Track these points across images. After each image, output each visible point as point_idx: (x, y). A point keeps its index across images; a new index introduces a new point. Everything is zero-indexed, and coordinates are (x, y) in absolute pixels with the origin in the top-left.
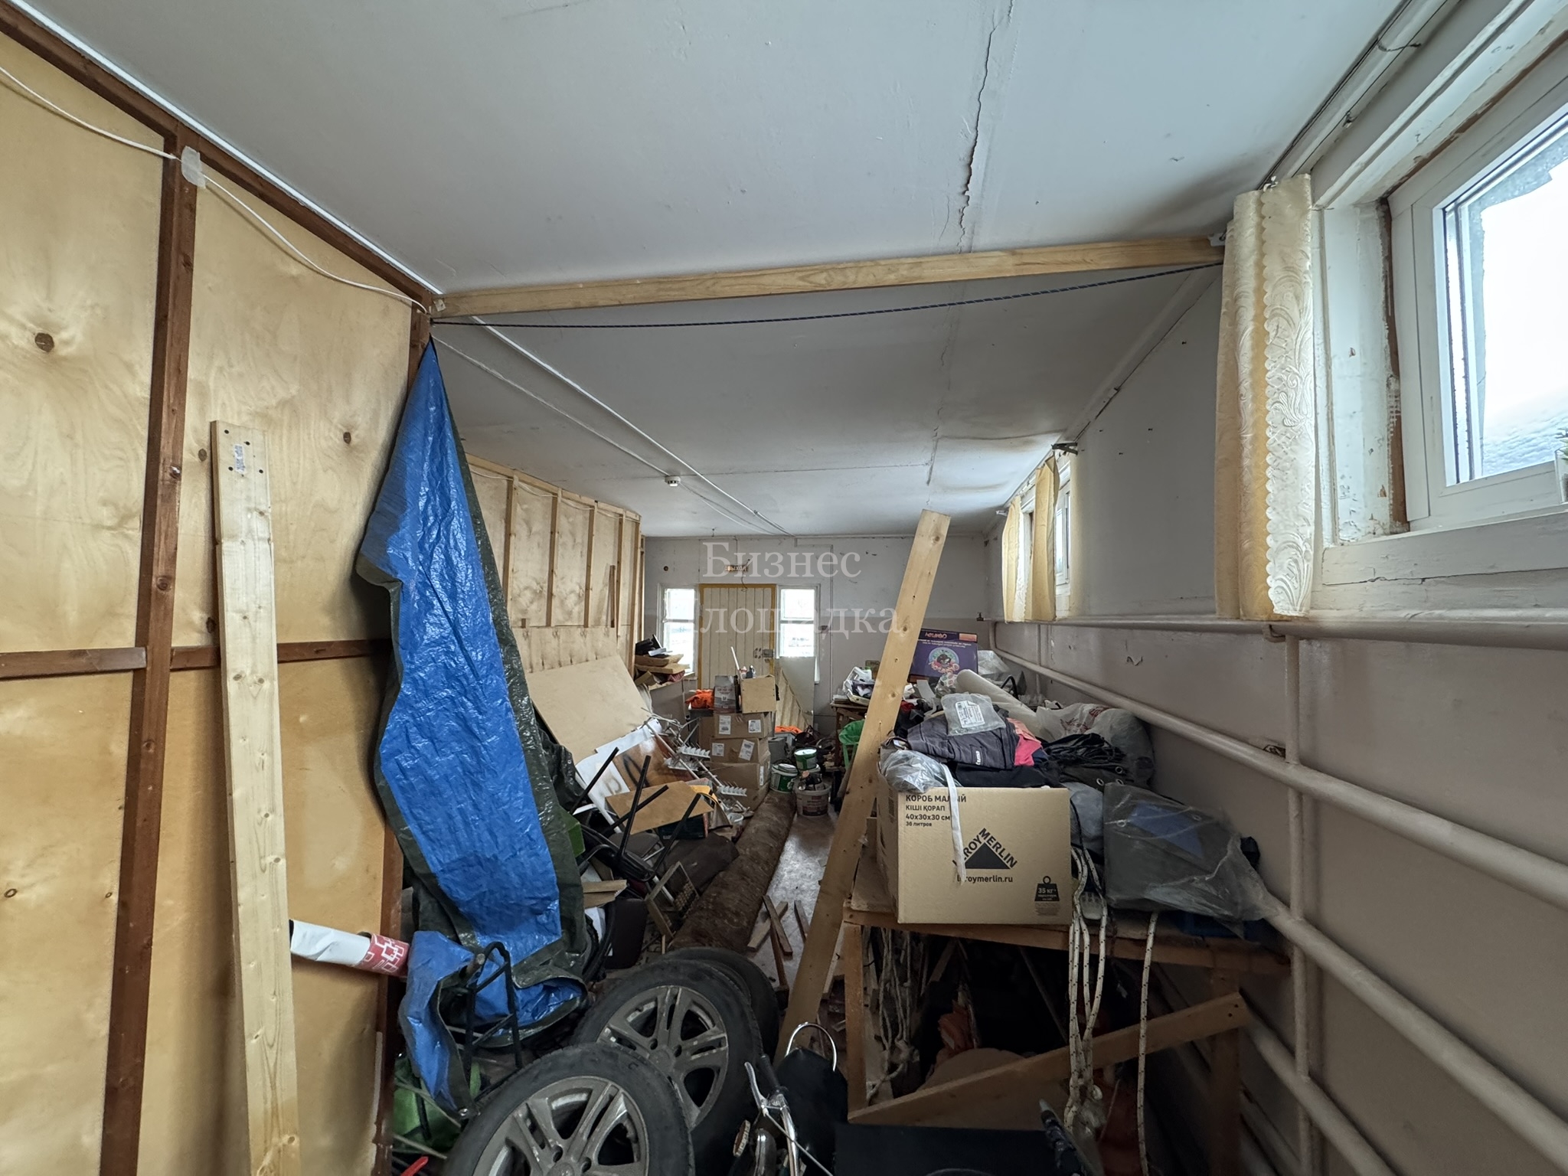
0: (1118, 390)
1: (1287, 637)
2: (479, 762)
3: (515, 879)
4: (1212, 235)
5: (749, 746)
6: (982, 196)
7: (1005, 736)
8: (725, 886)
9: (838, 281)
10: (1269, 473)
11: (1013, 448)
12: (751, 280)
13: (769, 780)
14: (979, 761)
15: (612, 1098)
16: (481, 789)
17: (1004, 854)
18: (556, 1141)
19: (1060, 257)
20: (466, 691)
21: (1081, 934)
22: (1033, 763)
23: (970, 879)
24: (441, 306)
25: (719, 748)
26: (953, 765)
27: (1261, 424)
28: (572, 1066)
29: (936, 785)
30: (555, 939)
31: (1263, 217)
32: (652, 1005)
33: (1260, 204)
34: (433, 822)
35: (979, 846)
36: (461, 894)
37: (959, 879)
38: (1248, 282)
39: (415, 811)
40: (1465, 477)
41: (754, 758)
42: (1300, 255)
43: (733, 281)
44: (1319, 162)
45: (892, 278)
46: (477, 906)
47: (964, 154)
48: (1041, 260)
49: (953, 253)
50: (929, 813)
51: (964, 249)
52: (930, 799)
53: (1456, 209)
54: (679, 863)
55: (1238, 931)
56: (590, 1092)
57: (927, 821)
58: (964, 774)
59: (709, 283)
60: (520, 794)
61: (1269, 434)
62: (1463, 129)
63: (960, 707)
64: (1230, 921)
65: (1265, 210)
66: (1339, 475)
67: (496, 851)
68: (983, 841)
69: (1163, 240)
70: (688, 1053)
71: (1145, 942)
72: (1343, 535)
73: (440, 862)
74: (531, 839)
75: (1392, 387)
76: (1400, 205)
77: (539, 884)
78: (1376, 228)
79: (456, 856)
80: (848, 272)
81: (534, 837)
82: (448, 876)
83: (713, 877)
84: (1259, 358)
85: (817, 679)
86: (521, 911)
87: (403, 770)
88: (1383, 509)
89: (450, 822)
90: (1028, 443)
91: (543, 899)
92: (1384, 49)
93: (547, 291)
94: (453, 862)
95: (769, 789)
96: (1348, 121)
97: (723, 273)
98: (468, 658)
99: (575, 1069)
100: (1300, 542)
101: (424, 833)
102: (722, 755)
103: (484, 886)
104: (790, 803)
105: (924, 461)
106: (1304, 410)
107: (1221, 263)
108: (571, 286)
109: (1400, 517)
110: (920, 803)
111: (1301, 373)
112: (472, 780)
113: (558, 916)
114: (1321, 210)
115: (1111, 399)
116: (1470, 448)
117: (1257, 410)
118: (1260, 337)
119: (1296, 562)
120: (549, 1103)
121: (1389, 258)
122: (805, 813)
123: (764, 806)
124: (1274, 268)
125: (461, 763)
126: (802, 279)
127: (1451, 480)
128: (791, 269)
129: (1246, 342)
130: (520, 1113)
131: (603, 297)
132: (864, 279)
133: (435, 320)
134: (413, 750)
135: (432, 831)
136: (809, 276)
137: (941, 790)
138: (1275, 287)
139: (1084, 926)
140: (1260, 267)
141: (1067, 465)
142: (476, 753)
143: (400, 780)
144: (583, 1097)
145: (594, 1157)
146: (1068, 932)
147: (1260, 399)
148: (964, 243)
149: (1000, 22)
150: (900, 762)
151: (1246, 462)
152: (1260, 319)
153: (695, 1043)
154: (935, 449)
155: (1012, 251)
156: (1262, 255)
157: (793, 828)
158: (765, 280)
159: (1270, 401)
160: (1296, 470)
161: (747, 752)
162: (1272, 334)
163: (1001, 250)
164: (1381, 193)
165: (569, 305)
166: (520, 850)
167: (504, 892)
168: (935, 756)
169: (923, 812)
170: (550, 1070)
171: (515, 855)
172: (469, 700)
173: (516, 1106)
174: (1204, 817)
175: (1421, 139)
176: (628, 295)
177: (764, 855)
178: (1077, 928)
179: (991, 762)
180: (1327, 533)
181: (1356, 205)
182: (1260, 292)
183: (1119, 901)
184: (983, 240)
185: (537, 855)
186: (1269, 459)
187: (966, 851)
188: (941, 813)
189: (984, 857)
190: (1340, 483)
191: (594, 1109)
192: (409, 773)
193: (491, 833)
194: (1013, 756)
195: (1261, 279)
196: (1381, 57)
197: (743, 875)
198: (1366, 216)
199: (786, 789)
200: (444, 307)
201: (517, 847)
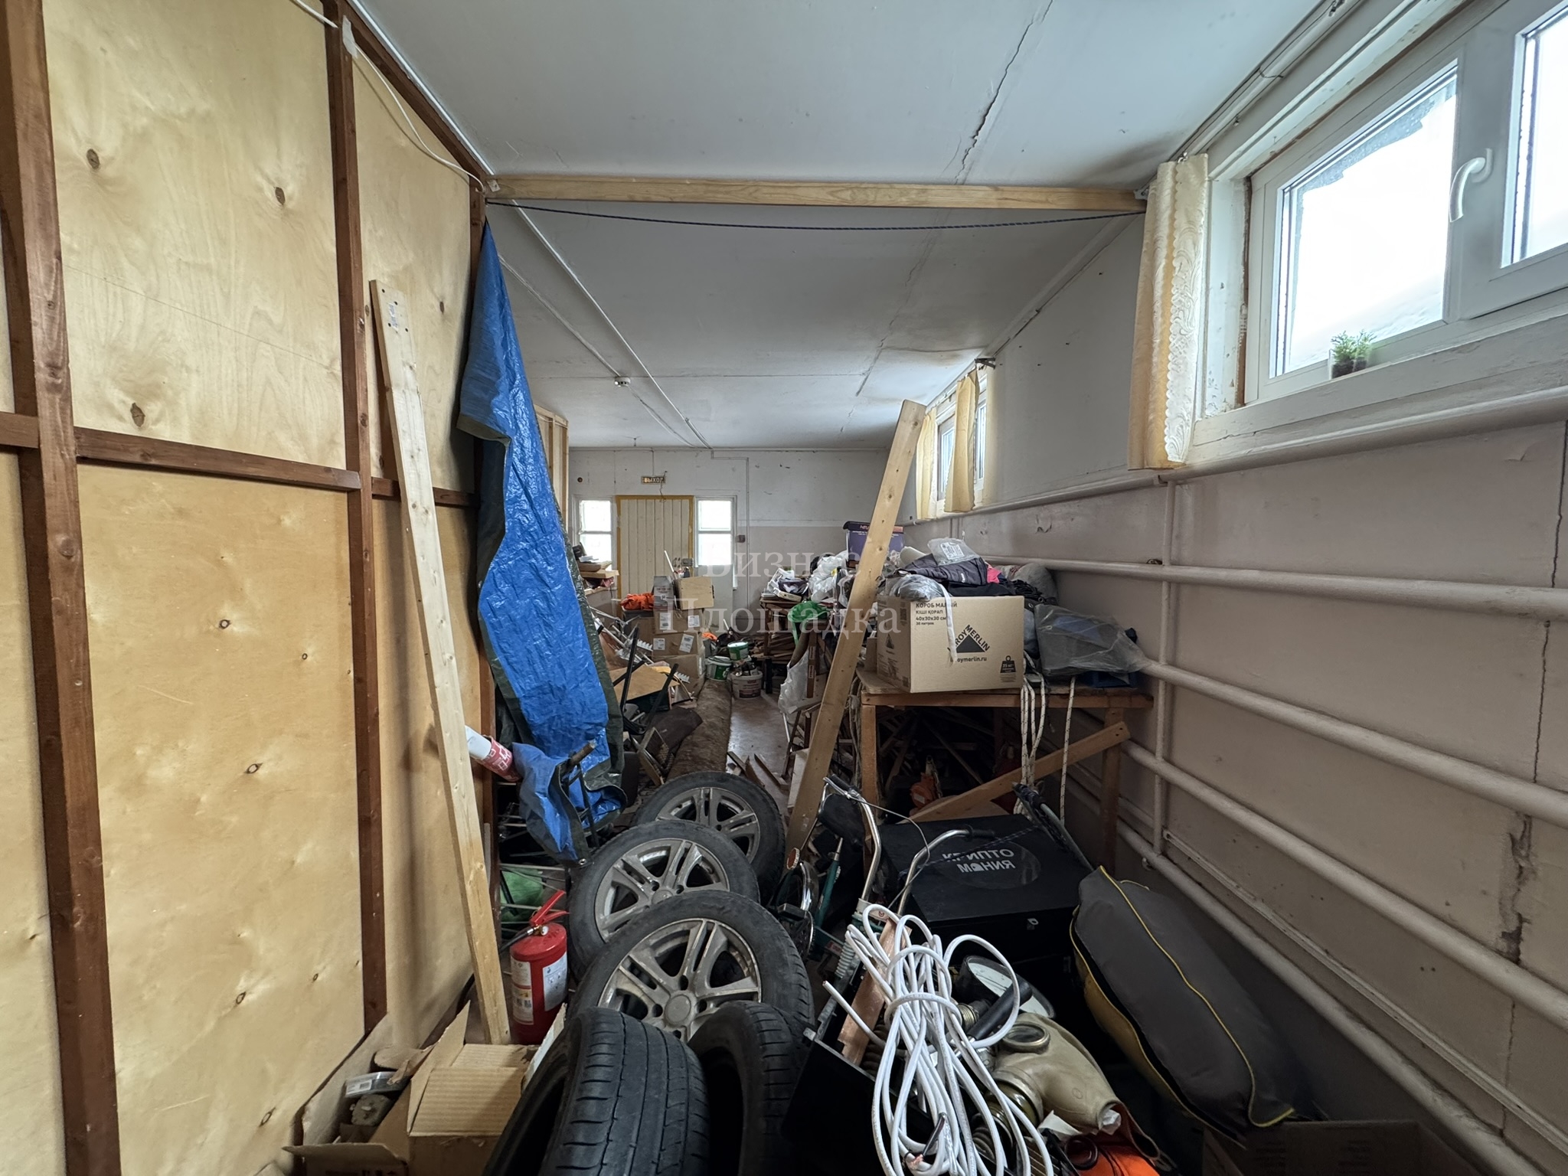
0: (1038, 311)
1: (1169, 483)
2: (549, 606)
3: (578, 707)
4: (1137, 190)
5: (688, 640)
6: (986, 141)
7: (979, 563)
8: (695, 745)
9: (861, 198)
10: (1170, 366)
11: (941, 361)
12: (788, 191)
13: (705, 670)
14: (964, 580)
15: (687, 851)
16: (552, 629)
17: (982, 642)
18: (651, 878)
19: (1030, 196)
20: (536, 545)
21: (1029, 694)
22: (998, 581)
23: (959, 660)
24: (495, 187)
25: (660, 643)
26: (946, 583)
27: (1166, 332)
28: (650, 833)
29: (937, 596)
30: (604, 759)
31: (1176, 182)
32: (689, 803)
33: (1175, 172)
34: (516, 656)
35: (965, 637)
36: (536, 718)
37: (952, 661)
38: (1164, 230)
39: (503, 645)
40: (1279, 373)
41: (694, 650)
42: (1198, 213)
43: (772, 190)
44: (1213, 145)
45: (903, 201)
46: (546, 730)
47: (983, 107)
48: (1016, 196)
49: (949, 184)
50: (932, 616)
51: (959, 182)
52: (933, 606)
53: (1290, 191)
54: (654, 729)
55: (1126, 680)
56: (668, 849)
57: (931, 621)
58: (953, 590)
59: (752, 190)
60: (580, 635)
61: (1171, 339)
62: (1299, 137)
63: (944, 546)
64: (1121, 673)
65: (1177, 178)
66: (1208, 372)
67: (564, 682)
68: (968, 633)
69: (1102, 190)
70: (726, 829)
71: (1068, 695)
72: (1208, 412)
73: (522, 689)
74: (589, 674)
75: (1244, 312)
76: (1258, 183)
77: (594, 711)
78: (1242, 198)
79: (535, 684)
80: (869, 192)
81: (591, 672)
82: (527, 701)
83: (682, 741)
84: (1168, 286)
85: (735, 585)
86: (579, 735)
87: (493, 610)
88: (1231, 394)
89: (529, 656)
90: (955, 357)
91: (597, 725)
92: (1263, 76)
93: (602, 182)
94: (533, 689)
95: (706, 679)
96: (1237, 122)
97: (764, 181)
98: (537, 516)
99: (653, 835)
100: (1185, 414)
101: (509, 664)
102: (663, 649)
103: (554, 711)
104: (726, 687)
105: (862, 371)
106: (1193, 324)
107: (1145, 212)
108: (625, 180)
109: (1241, 400)
110: (926, 608)
111: (1193, 298)
112: (544, 621)
113: (606, 741)
114: (1211, 181)
115: (1031, 320)
116: (1284, 354)
117: (1164, 322)
118: (1170, 269)
119: (1182, 426)
120: (641, 858)
121: (1248, 221)
122: (742, 696)
123: (706, 690)
124: (1181, 220)
125: (535, 606)
126: (832, 193)
127: (1272, 375)
128: (823, 184)
129: (1160, 273)
130: (619, 865)
131: (655, 194)
132: (882, 199)
133: (489, 200)
134: (499, 593)
135: (516, 662)
136: (837, 191)
137: (940, 600)
138: (1180, 236)
139: (1030, 688)
140: (1172, 219)
141: (985, 377)
142: (546, 598)
143: (490, 618)
144: (663, 853)
145: (684, 884)
146: (1020, 694)
147: (1166, 315)
148: (961, 177)
149: (1037, 19)
150: (910, 581)
151: (1155, 360)
152: (1170, 258)
153: (731, 821)
154: (876, 359)
155: (995, 187)
156: (1174, 210)
157: (733, 708)
158: (800, 192)
159: (1173, 317)
160: (1186, 364)
161: (687, 645)
162: (1177, 269)
163: (987, 185)
164: (1247, 174)
165: (625, 197)
166: (582, 681)
167: (568, 717)
168: (934, 577)
169: (928, 615)
170: (634, 837)
171: (577, 686)
172: (539, 553)
173: (614, 861)
174: (1100, 622)
175: (1276, 140)
176: (678, 194)
177: (720, 725)
178: (1026, 689)
179: (971, 580)
180: (1198, 412)
181: (1232, 180)
182: (1171, 237)
183: (1052, 671)
184: (975, 176)
185: (594, 686)
186: (1170, 357)
187: (957, 641)
188: (940, 615)
189: (969, 645)
190: (1208, 377)
191: (676, 857)
192: (497, 613)
193: (561, 666)
194: (986, 577)
195: (1172, 228)
196: (1261, 80)
197: (708, 737)
198: (1237, 189)
199: (722, 678)
200: (498, 188)
201: (580, 679)
